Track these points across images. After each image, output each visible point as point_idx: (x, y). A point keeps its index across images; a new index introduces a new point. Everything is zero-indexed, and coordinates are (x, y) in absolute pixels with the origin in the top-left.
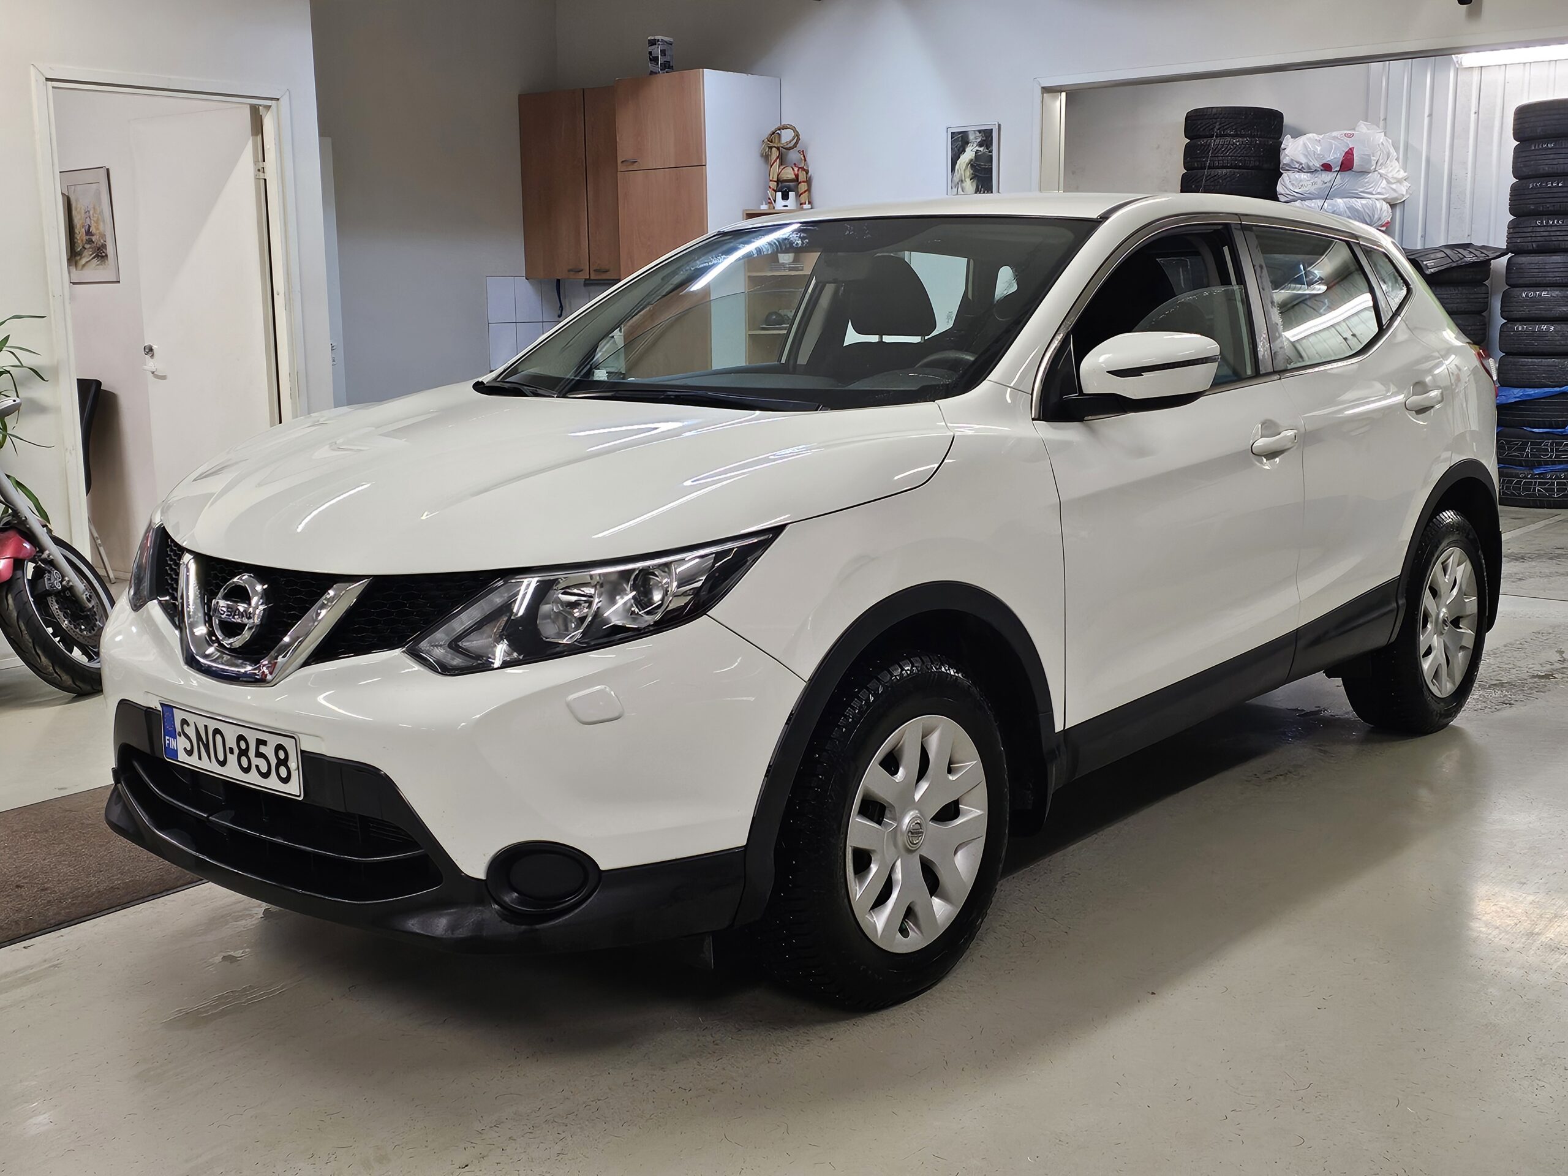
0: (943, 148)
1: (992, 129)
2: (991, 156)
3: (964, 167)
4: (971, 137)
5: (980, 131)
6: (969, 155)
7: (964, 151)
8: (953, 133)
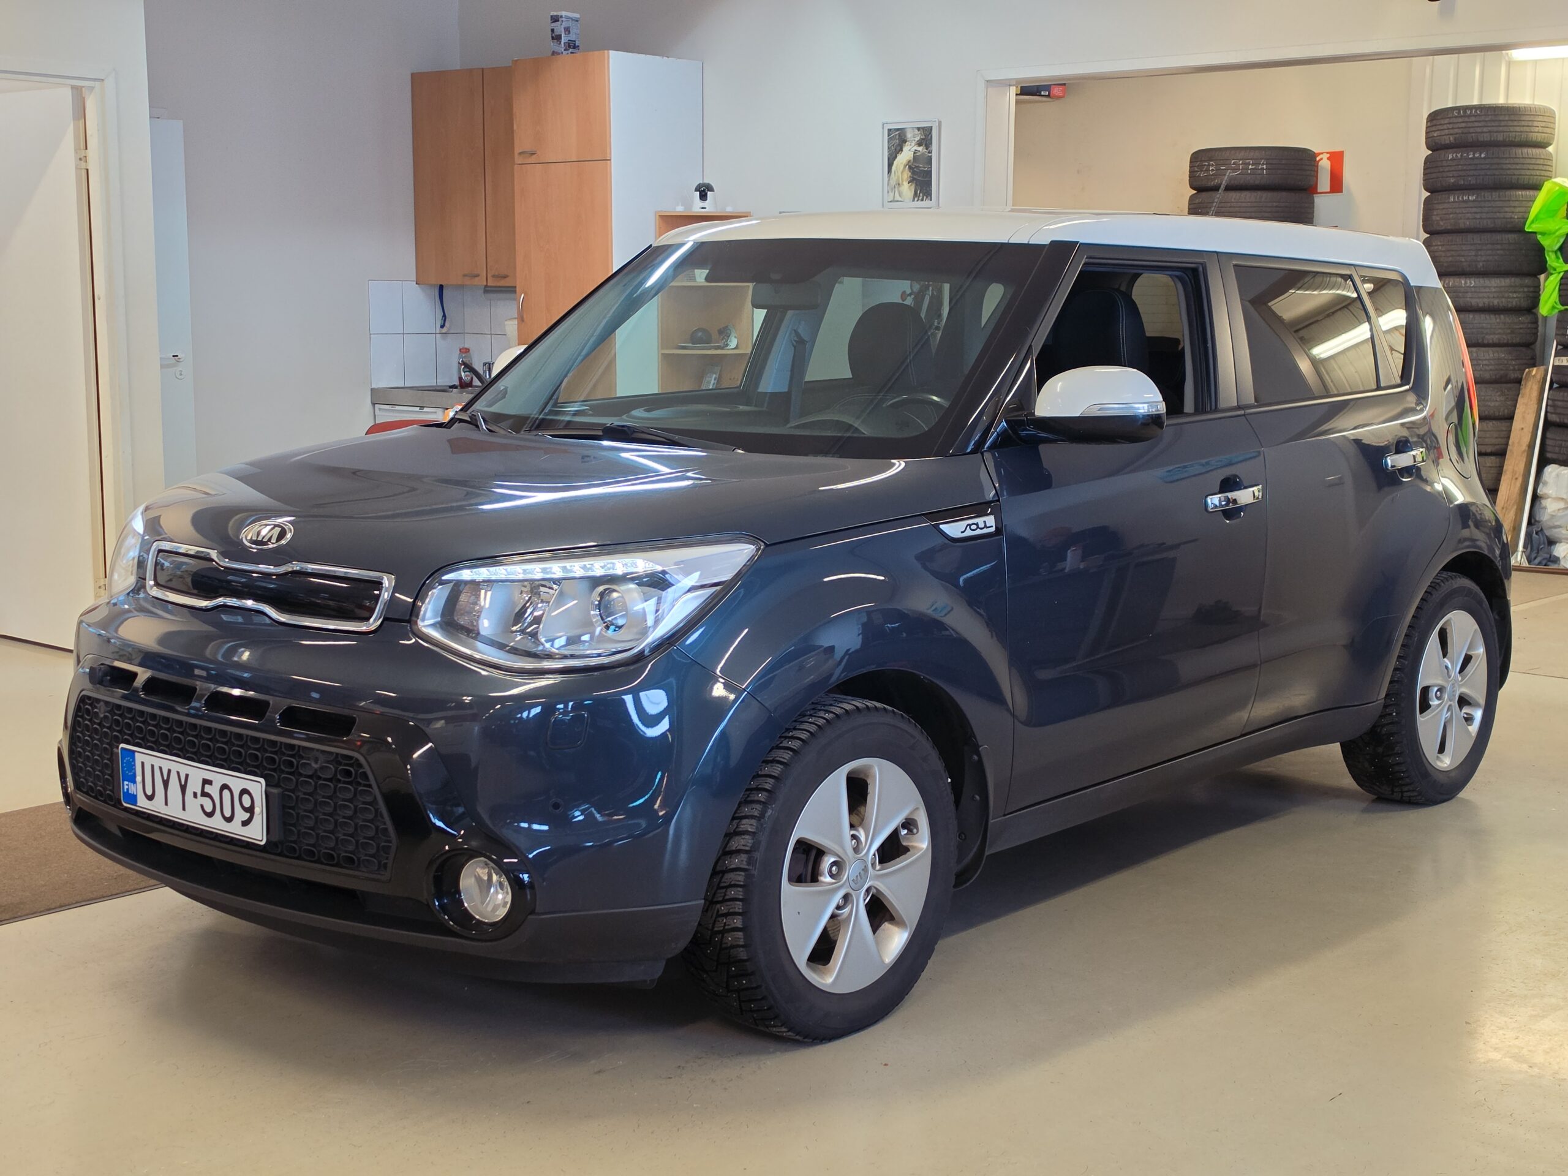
0: (880, 149)
1: (932, 128)
6: (906, 155)
7: (901, 150)
8: (890, 130)
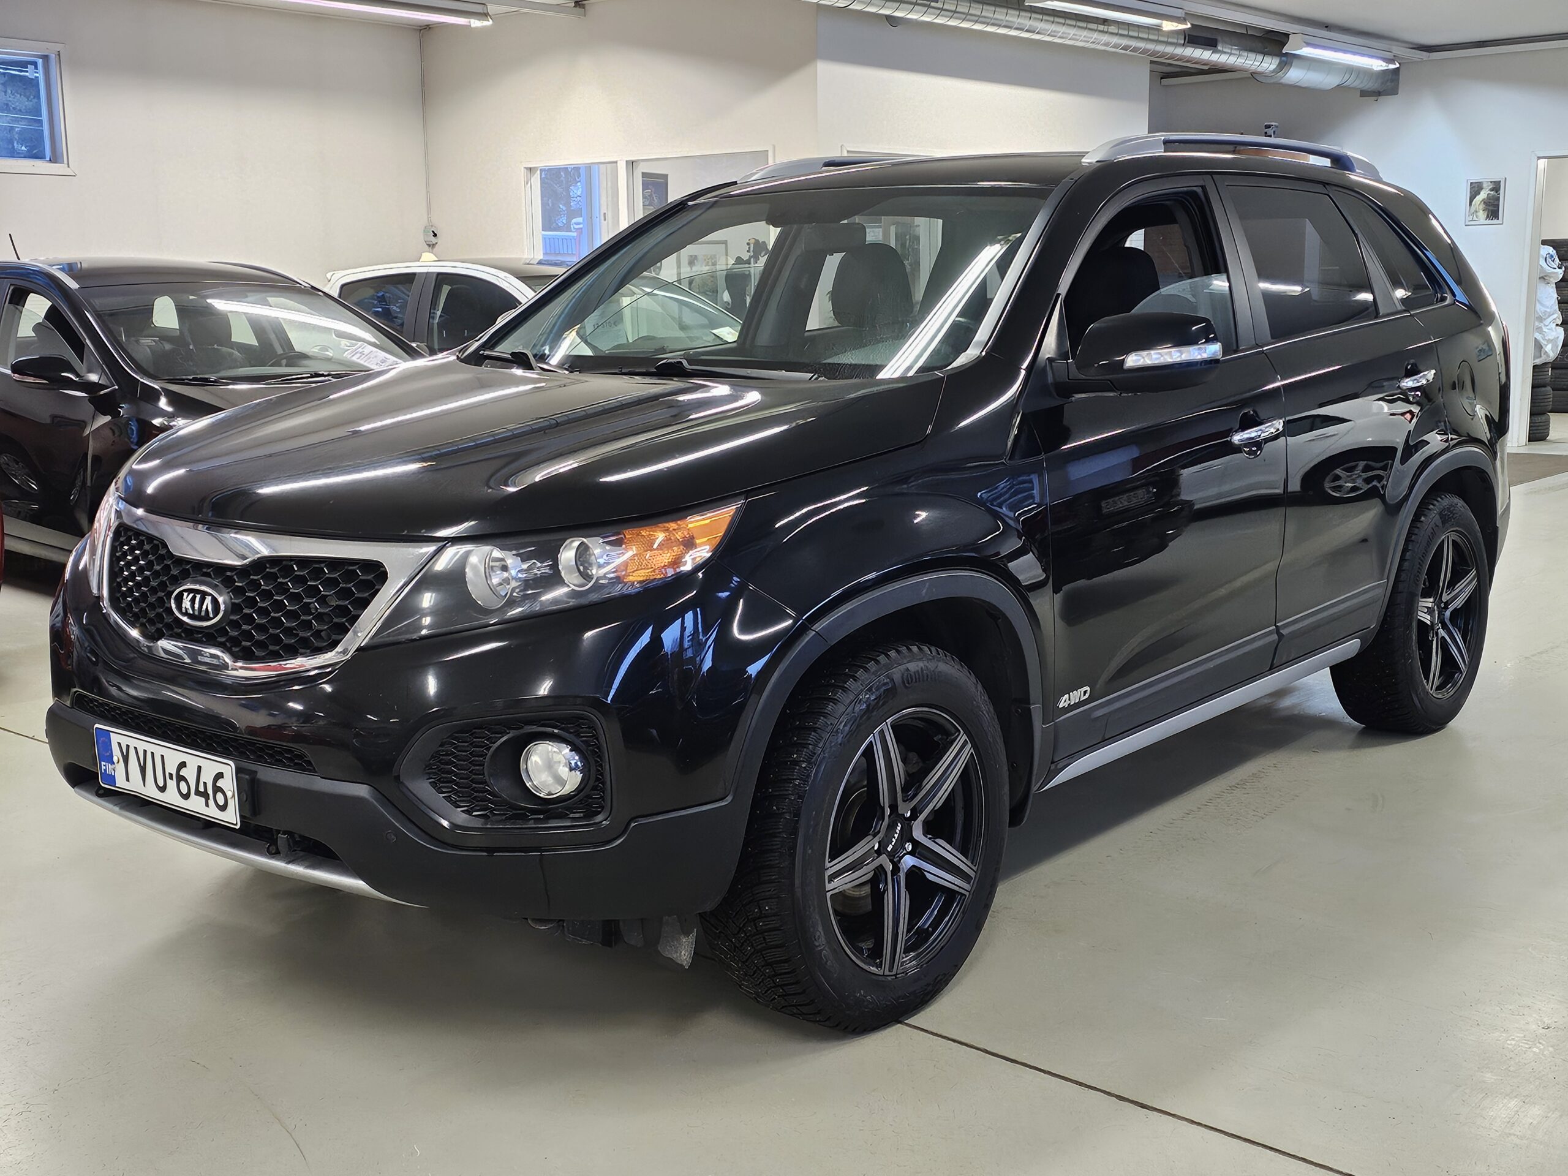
0: (1465, 193)
1: (1500, 181)
2: (1499, 197)
3: (1479, 203)
4: (1485, 185)
5: (1491, 182)
6: (1483, 195)
7: (1479, 193)
8: (1471, 183)
